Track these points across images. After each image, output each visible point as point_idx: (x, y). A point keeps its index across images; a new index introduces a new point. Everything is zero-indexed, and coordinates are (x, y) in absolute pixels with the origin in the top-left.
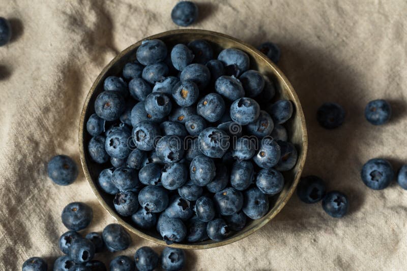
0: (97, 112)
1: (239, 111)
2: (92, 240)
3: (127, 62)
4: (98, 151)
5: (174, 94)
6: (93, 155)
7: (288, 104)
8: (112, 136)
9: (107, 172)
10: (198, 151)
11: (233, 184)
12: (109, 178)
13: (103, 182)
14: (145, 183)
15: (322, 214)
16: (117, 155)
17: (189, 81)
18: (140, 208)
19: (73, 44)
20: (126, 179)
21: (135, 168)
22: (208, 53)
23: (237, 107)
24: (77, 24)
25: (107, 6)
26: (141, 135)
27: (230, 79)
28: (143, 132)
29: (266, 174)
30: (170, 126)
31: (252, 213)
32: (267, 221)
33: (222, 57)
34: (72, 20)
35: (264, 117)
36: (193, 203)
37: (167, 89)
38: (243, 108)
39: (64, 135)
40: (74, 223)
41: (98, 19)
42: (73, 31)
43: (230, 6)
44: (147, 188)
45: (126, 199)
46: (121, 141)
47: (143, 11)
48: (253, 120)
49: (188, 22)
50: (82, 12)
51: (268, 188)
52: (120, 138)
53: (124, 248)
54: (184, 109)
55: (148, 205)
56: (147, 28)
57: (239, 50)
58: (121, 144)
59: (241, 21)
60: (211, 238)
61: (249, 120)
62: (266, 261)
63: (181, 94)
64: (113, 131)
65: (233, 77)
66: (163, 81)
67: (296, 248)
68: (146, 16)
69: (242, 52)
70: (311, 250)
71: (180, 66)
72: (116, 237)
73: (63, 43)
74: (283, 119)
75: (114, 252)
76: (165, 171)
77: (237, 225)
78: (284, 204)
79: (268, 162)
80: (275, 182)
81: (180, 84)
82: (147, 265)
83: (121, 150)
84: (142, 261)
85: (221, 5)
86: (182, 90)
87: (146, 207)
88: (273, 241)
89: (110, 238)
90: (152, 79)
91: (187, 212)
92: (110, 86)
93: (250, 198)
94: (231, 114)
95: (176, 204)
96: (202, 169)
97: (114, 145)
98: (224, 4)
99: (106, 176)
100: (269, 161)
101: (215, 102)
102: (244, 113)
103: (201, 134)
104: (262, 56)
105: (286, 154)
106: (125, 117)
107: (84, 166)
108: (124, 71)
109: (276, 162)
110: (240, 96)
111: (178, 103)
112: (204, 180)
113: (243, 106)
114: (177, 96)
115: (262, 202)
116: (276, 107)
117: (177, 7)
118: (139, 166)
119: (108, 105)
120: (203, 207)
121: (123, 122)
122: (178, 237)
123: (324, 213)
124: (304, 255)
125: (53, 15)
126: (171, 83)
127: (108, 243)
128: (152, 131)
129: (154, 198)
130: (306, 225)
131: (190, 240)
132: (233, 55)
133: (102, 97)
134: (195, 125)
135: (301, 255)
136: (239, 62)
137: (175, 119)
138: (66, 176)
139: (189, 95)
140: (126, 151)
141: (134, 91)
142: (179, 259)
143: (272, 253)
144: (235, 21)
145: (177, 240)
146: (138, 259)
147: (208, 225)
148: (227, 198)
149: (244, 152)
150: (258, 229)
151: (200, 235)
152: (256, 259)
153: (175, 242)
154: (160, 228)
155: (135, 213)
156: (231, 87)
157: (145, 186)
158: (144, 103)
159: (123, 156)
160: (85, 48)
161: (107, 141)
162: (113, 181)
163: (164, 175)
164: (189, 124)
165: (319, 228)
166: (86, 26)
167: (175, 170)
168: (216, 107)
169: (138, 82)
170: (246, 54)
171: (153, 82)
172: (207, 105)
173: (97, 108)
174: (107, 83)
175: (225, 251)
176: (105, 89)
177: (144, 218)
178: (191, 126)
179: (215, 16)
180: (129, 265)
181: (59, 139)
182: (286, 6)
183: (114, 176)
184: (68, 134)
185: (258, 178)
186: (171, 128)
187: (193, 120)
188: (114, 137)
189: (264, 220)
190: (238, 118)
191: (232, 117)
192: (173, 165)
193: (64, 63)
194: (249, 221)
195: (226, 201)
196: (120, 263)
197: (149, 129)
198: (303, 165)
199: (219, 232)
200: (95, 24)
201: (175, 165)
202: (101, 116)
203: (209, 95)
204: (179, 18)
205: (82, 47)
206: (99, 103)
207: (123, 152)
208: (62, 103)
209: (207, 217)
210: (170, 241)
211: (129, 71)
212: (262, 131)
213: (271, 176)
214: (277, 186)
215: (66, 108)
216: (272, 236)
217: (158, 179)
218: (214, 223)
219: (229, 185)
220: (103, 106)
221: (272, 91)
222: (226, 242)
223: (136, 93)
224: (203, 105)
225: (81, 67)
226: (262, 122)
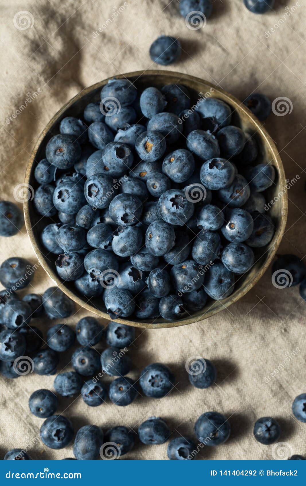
0: (47, 158)
1: (209, 173)
2: (29, 303)
3: (90, 102)
4: (44, 202)
5: (137, 146)
6: (39, 206)
7: (269, 170)
8: (61, 186)
9: (52, 228)
10: (157, 216)
11: (194, 256)
12: (54, 235)
13: (47, 239)
14: (93, 245)
15: (298, 300)
16: (65, 209)
17: (156, 132)
18: (85, 273)
19: (32, 74)
20: (71, 239)
21: (83, 226)
22: (184, 101)
23: (208, 168)
24: (40, 51)
25: (77, 33)
26: (94, 190)
27: (204, 134)
28: (97, 187)
29: (233, 250)
30: (128, 182)
31: (213, 292)
32: (229, 303)
33: (199, 107)
34: (34, 46)
35: (239, 182)
36: (146, 274)
37: (130, 139)
38: (215, 170)
39: (12, 178)
40: (11, 281)
41: (64, 47)
42: (34, 59)
43: (220, 46)
44: (94, 252)
45: (69, 261)
46: (71, 194)
47: (118, 42)
48: (224, 185)
49: (167, 60)
50: (47, 38)
51: (234, 266)
52: (70, 190)
53: (65, 315)
54: (148, 164)
55: (93, 271)
56: (120, 63)
57: (219, 101)
58: (70, 197)
59: (231, 65)
60: (163, 317)
61: (221, 185)
62: (226, 348)
63: (145, 147)
64: (64, 181)
65: (208, 132)
66: (127, 129)
67: (262, 337)
68: (121, 49)
69: (223, 104)
70: (280, 340)
71: (149, 113)
72: (57, 302)
73: (20, 72)
74: (261, 187)
75: (54, 319)
76: (117, 234)
77: (195, 305)
78: (251, 286)
79: (237, 236)
80: (243, 260)
81: (145, 135)
82: (89, 339)
83: (70, 204)
84: (84, 333)
85: (209, 44)
86: (146, 142)
87: (91, 274)
88: (236, 325)
89: (49, 303)
90: (115, 125)
91: (138, 283)
92: (66, 128)
93: (213, 275)
94: (201, 176)
95: (126, 273)
96: (159, 236)
97: (63, 197)
98: (213, 43)
99: (51, 233)
100: (239, 235)
101: (183, 160)
102: (216, 176)
103: (162, 196)
104: (246, 110)
105: (260, 229)
106: (80, 166)
107: (27, 218)
108: (85, 112)
109: (247, 236)
110: (214, 156)
111: (140, 156)
112: (160, 249)
113: (215, 167)
114: (140, 149)
115: (227, 281)
116: (255, 172)
117: (157, 42)
118: (89, 225)
119: (61, 151)
120: (156, 280)
121: (78, 172)
122: (125, 312)
123: (300, 300)
124: (272, 346)
125: (13, 38)
126: (135, 133)
127: (48, 308)
128: (107, 187)
129: (101, 264)
130: (278, 312)
131: (138, 316)
132: (213, 106)
133: (55, 141)
134: (158, 185)
135: (267, 345)
136: (218, 115)
137: (136, 174)
138: (8, 226)
139: (153, 148)
140: (76, 207)
141: (93, 137)
142: (126, 335)
143: (235, 339)
144: (224, 65)
145: (123, 315)
146: (79, 331)
147: (161, 302)
148: (185, 272)
149: (210, 221)
150: (218, 311)
151: (150, 312)
152: (215, 344)
153: (120, 317)
154: (106, 299)
155: (79, 278)
156: (204, 144)
157: (94, 248)
158: (102, 152)
159: (71, 212)
160: (46, 80)
161: (55, 192)
162: (57, 239)
163: (116, 238)
164: (150, 182)
165: (293, 317)
166: (49, 55)
167: (128, 235)
168: (184, 167)
169: (99, 127)
170: (228, 107)
171: (116, 129)
172: (174, 162)
173: (49, 153)
174: (63, 125)
175: (180, 331)
176: (61, 131)
177: (88, 285)
178: (153, 185)
179: (201, 56)
180: (69, 336)
181: (5, 182)
182: (285, 53)
183: (58, 233)
184: (16, 177)
185: (224, 253)
186: (129, 185)
187: (156, 178)
188: (63, 189)
189: (227, 302)
190: (208, 181)
191: (202, 180)
192: (127, 228)
193: (19, 95)
194: (210, 300)
195: (184, 276)
196: (59, 333)
197: (104, 184)
198: (278, 243)
199: (173, 311)
200: (60, 53)
201: (129, 229)
202: (52, 162)
203: (177, 151)
204: (157, 55)
205: (42, 79)
206: (51, 148)
207: (72, 207)
208: (13, 142)
209: (160, 292)
210: (115, 315)
211: (90, 113)
212: (236, 199)
213: (239, 253)
214: (245, 265)
215: (16, 147)
216: (236, 320)
217: (108, 243)
218: (167, 300)
219: (190, 258)
220: (55, 152)
221: (254, 153)
222: (180, 323)
223: (95, 139)
224: (170, 162)
225: (39, 102)
226: (237, 188)
